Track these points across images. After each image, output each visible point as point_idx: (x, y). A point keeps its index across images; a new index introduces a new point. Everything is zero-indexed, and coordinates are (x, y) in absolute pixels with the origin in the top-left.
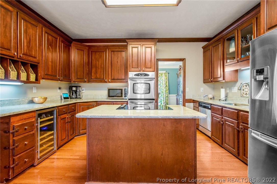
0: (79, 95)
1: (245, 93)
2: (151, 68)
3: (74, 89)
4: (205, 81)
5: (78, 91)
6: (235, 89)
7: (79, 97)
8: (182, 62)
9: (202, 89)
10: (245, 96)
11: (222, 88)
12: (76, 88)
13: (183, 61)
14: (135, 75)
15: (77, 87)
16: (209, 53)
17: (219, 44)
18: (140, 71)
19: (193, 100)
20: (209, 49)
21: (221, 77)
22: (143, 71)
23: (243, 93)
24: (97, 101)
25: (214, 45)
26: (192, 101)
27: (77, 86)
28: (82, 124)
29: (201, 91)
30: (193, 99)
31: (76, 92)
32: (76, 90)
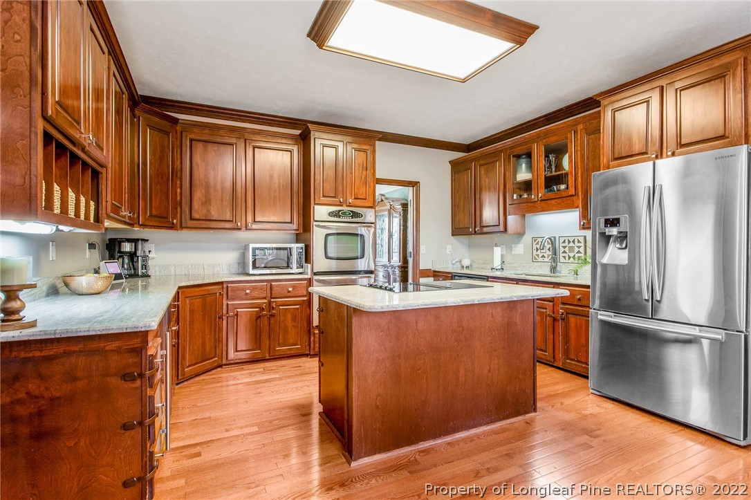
0: (145, 267)
1: (541, 255)
2: (365, 199)
3: (127, 247)
4: (457, 231)
5: (139, 253)
6: (520, 248)
7: (144, 271)
8: (411, 188)
9: (449, 248)
10: (540, 259)
11: (496, 245)
12: (133, 244)
13: (413, 187)
14: (331, 214)
15: (135, 241)
16: (468, 177)
17: (496, 161)
18: (342, 206)
19: (434, 271)
20: (470, 169)
21: (499, 225)
22: (347, 206)
23: (538, 255)
24: (221, 283)
25: (482, 162)
26: (431, 274)
27: (138, 240)
28: (189, 349)
29: (448, 252)
30: (433, 269)
31: (133, 256)
32: (133, 250)
